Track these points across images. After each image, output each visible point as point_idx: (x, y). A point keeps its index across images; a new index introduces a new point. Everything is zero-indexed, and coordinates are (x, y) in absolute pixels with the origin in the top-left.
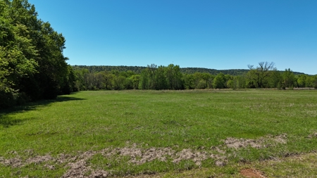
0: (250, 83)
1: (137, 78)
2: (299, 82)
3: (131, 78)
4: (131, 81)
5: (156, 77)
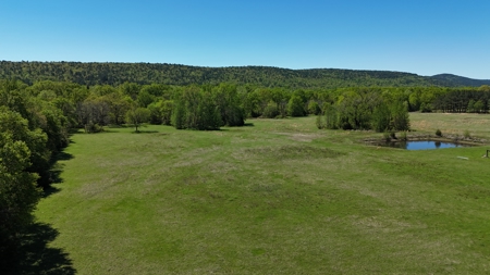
0: (343, 120)
1: (168, 105)
2: (412, 100)
3: (158, 105)
4: (158, 110)
5: (199, 109)
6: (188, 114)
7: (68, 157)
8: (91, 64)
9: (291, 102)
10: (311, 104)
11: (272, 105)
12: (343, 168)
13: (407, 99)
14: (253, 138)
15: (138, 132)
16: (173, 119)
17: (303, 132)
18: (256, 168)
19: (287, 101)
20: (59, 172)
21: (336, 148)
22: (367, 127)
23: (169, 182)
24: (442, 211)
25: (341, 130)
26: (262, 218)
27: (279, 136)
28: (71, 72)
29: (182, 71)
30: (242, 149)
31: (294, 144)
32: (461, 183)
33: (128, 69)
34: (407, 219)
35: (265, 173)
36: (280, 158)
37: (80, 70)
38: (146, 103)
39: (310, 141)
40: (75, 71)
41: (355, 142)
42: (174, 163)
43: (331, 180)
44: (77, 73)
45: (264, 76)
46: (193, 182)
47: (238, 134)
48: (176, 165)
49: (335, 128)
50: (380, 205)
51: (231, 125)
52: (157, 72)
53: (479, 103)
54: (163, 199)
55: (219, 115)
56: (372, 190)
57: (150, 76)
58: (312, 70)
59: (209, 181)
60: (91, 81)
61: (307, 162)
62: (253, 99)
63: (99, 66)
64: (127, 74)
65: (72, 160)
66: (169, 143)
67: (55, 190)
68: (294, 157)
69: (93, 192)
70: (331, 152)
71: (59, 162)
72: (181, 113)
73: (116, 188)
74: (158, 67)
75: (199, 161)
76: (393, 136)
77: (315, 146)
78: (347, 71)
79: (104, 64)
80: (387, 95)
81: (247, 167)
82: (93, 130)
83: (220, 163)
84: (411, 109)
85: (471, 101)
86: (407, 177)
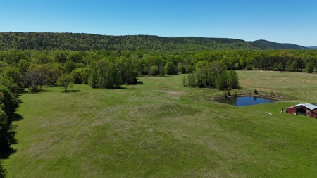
0: (199, 82)
1: (86, 71)
2: (241, 61)
3: (79, 70)
4: (79, 73)
5: (107, 75)
6: (100, 78)
7: (19, 118)
8: (31, 33)
9: (166, 65)
10: (179, 66)
11: (155, 67)
12: (199, 124)
13: (238, 61)
14: (143, 96)
15: (66, 91)
16: (90, 81)
17: (175, 90)
18: (146, 126)
19: (164, 65)
20: (14, 133)
21: (195, 106)
22: (214, 86)
23: (89, 141)
24: (255, 162)
25: (198, 88)
26: (149, 173)
27: (159, 94)
28: (17, 40)
29: (94, 39)
30: (136, 107)
31: (169, 102)
32: (267, 137)
33: (57, 37)
34: (235, 170)
35: (151, 130)
36: (161, 116)
37: (23, 38)
38: (71, 68)
39: (178, 98)
40: (19, 39)
41: (206, 100)
42: (92, 122)
43: (191, 136)
44: (21, 41)
45: (149, 42)
46: (105, 140)
47: (133, 92)
48: (93, 124)
49: (194, 86)
50: (220, 158)
51: (129, 84)
52: (77, 39)
53: (280, 65)
54: (85, 158)
55: (121, 77)
56: (215, 144)
57: (72, 42)
58: (180, 38)
59: (115, 140)
60: (31, 46)
61: (177, 119)
62: (142, 63)
63: (36, 35)
64: (57, 41)
65: (22, 121)
66: (88, 103)
67: (13, 151)
68: (169, 114)
69: (38, 153)
70: (191, 109)
71: (14, 123)
72: (95, 77)
73: (54, 147)
74: (78, 35)
75: (108, 119)
76: (229, 94)
77: (181, 104)
78: (201, 39)
79: (40, 33)
80: (226, 59)
81: (140, 125)
82: (35, 91)
83: (122, 121)
84: (240, 68)
85: (276, 63)
86: (237, 132)
